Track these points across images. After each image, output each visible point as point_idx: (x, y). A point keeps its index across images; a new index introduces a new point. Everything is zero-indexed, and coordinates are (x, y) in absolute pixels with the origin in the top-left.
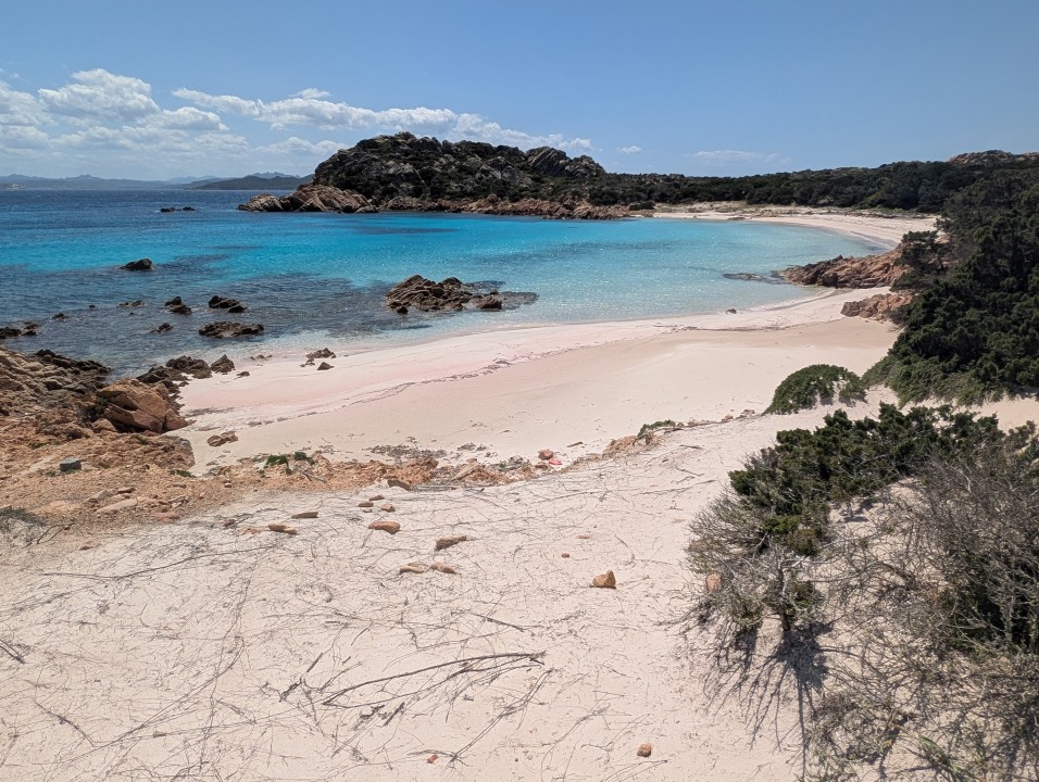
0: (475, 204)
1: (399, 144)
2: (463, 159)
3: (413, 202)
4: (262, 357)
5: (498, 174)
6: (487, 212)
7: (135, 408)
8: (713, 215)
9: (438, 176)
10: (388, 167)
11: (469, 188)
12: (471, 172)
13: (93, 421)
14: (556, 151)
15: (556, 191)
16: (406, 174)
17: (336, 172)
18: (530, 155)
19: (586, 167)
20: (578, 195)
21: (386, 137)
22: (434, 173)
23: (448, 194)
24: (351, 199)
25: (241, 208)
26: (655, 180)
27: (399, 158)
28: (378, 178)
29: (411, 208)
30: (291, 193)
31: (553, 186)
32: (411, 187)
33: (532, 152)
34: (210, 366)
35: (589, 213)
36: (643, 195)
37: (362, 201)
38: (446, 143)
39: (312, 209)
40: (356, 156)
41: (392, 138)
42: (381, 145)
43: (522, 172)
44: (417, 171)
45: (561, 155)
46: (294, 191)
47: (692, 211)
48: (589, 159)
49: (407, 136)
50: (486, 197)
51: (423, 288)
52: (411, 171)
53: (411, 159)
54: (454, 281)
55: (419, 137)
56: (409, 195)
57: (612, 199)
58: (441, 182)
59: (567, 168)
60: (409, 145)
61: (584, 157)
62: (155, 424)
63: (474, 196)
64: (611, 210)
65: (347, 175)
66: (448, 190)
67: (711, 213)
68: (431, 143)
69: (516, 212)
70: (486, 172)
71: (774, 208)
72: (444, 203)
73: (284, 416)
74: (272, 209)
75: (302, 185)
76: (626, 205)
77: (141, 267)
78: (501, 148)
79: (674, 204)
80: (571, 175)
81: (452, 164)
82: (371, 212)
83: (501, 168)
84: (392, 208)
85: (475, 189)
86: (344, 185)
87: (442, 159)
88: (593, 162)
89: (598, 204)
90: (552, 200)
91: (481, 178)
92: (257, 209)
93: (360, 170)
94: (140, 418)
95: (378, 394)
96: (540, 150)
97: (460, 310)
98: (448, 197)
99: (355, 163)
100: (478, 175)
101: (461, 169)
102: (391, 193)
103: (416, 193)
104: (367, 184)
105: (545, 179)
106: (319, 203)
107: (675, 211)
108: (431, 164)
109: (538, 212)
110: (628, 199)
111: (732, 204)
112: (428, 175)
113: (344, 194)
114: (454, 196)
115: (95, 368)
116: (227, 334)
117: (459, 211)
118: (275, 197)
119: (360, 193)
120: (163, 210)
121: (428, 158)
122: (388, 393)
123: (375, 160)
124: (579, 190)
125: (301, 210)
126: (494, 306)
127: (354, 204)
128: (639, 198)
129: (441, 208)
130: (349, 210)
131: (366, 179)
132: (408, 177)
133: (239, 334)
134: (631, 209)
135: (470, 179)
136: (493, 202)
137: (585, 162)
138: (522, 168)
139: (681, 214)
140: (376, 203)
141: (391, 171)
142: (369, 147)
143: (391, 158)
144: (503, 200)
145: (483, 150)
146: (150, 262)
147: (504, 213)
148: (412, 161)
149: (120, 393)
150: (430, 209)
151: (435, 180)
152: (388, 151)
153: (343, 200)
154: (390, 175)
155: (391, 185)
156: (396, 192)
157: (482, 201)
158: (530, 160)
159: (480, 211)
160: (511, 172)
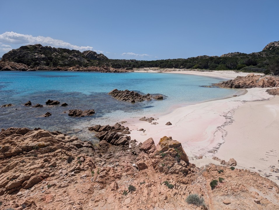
2: (62, 53)
8: (152, 71)
10: (35, 56)
11: (67, 63)
15: (99, 64)
17: (12, 57)
23: (59, 65)
36: (128, 65)
42: (30, 48)
43: (83, 58)
44: (46, 57)
45: (95, 53)
49: (40, 45)
55: (44, 46)
56: (45, 65)
59: (98, 57)
64: (120, 70)
68: (49, 48)
71: (169, 69)
79: (138, 68)
83: (77, 57)
91: (70, 60)
96: (88, 51)
101: (63, 57)
102: (38, 64)
103: (47, 64)
104: (28, 61)
106: (10, 68)
108: (51, 55)
111: (155, 68)
112: (51, 59)
114: (61, 65)
117: (67, 70)
125: (2, 70)
130: (24, 70)
134: (127, 69)
136: (78, 67)
139: (142, 71)
140: (32, 68)
143: (35, 52)
151: (53, 60)
152: (33, 50)
153: (19, 67)
154: (36, 58)
155: (37, 62)
156: (40, 64)
157: (74, 67)
158: (84, 54)
159: (74, 70)
160: (80, 58)
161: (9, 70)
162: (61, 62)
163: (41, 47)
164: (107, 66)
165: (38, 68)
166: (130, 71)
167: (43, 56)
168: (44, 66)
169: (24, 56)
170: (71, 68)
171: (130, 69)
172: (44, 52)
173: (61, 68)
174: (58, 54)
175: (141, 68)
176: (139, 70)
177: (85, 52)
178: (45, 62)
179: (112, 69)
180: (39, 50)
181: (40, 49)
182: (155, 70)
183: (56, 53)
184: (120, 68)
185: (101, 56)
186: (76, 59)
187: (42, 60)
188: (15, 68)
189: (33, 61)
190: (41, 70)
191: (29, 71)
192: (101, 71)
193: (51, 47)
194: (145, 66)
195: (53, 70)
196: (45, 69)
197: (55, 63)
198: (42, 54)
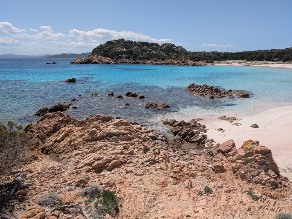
1: (120, 42)
2: (141, 47)
3: (127, 61)
9: (134, 52)
10: (118, 50)
11: (145, 56)
12: (146, 51)
14: (172, 44)
15: (177, 57)
16: (124, 52)
23: (139, 58)
25: (71, 63)
26: (209, 53)
28: (115, 53)
37: (111, 60)
38: (135, 42)
39: (95, 63)
40: (106, 46)
41: (117, 40)
42: (114, 43)
43: (161, 51)
44: (128, 51)
45: (174, 46)
46: (88, 57)
59: (176, 50)
65: (105, 52)
70: (150, 51)
74: (82, 63)
82: (115, 64)
83: (155, 50)
84: (120, 63)
92: (77, 63)
96: (166, 44)
102: (120, 58)
103: (128, 58)
106: (97, 61)
107: (222, 63)
108: (132, 49)
111: (240, 61)
112: (131, 52)
113: (105, 58)
117: (145, 63)
118: (83, 59)
123: (113, 47)
130: (108, 63)
131: (111, 53)
140: (115, 61)
142: (110, 43)
143: (119, 47)
145: (147, 44)
147: (162, 64)
151: (133, 54)
152: (117, 44)
153: (104, 60)
154: (119, 52)
155: (120, 55)
156: (122, 57)
157: (152, 60)
158: (163, 47)
159: (152, 64)
160: (158, 51)
161: (97, 63)
162: (140, 56)
163: (123, 41)
164: (185, 59)
165: (120, 61)
166: (210, 64)
167: (125, 50)
168: (125, 60)
169: (109, 50)
170: (149, 61)
171: (210, 62)
172: (126, 46)
173: (140, 61)
174: (138, 47)
175: (223, 60)
176: (220, 63)
177: (163, 44)
178: (126, 56)
179: (190, 62)
180: (121, 45)
181: (123, 43)
182: (241, 63)
183: (136, 46)
184: (199, 61)
185: (180, 48)
186: (154, 52)
187: (123, 54)
188: (102, 62)
189: (117, 55)
190: (123, 63)
191: (112, 64)
192: (178, 64)
193: (132, 41)
194: (228, 58)
195: (133, 63)
196: (126, 63)
197: (135, 56)
198: (124, 48)
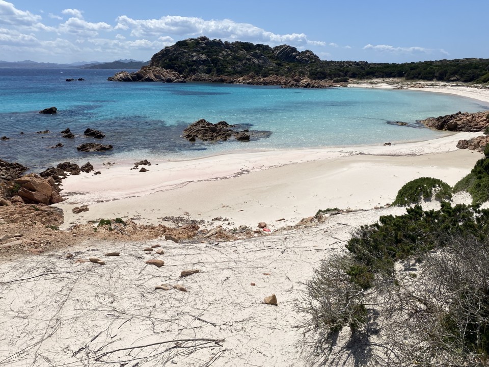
0: (241, 78)
1: (199, 43)
2: (236, 52)
3: (206, 76)
4: (109, 164)
5: (256, 61)
6: (248, 83)
7: (34, 190)
8: (384, 86)
9: (221, 62)
10: (193, 56)
11: (239, 69)
12: (241, 60)
13: (12, 196)
14: (291, 48)
15: (290, 70)
16: (202, 61)
17: (163, 59)
18: (275, 50)
19: (308, 57)
20: (302, 74)
21: (192, 39)
22: (219, 60)
23: (226, 72)
24: (170, 75)
25: (110, 79)
26: (350, 65)
27: (199, 51)
28: (187, 63)
29: (205, 80)
30: (137, 71)
31: (288, 68)
32: (205, 68)
33: (277, 48)
34: (80, 168)
35: (308, 84)
36: (341, 73)
37: (177, 75)
38: (226, 42)
39: (149, 80)
40: (175, 50)
41: (196, 40)
42: (190, 44)
43: (270, 60)
44: (209, 59)
45: (294, 50)
46: (140, 70)
47: (371, 83)
48: (311, 52)
49: (204, 39)
50: (248, 74)
51: (205, 127)
52: (206, 58)
53: (206, 52)
54: (224, 123)
55: (211, 39)
56: (204, 73)
57: (323, 76)
58: (223, 66)
59: (297, 57)
60: (205, 44)
61: (307, 51)
62: (45, 199)
63: (241, 73)
64: (322, 83)
65: (170, 61)
66: (227, 70)
67: (383, 85)
68: (218, 42)
69: (266, 84)
70: (248, 59)
71: (422, 82)
72: (224, 77)
73: (116, 198)
74: (126, 80)
75: (143, 66)
76: (331, 79)
77: (51, 111)
78: (258, 45)
79: (360, 79)
80: (300, 61)
81: (230, 55)
82: (182, 82)
83: (258, 57)
84: (194, 80)
85: (242, 69)
86: (168, 67)
87: (224, 52)
88: (313, 54)
89: (314, 79)
90: (287, 76)
91: (246, 63)
92: (118, 80)
93: (177, 58)
94: (37, 196)
95: (172, 186)
96: (281, 47)
97: (225, 140)
98: (226, 74)
99: (174, 54)
100: (244, 61)
101: (235, 58)
102: (193, 71)
103: (208, 72)
104: (181, 66)
105: (284, 64)
106: (152, 77)
107: (361, 83)
108: (217, 55)
109: (278, 83)
110: (333, 76)
111: (396, 80)
112: (215, 62)
113: (167, 72)
114: (229, 74)
115: (19, 167)
116: (91, 150)
117: (232, 82)
118: (128, 73)
119: (176, 71)
120: (67, 80)
121: (216, 52)
122: (177, 186)
123: (185, 52)
124: (303, 70)
125: (143, 81)
126: (245, 139)
127: (172, 77)
128: (339, 76)
129: (222, 81)
130: (169, 81)
131: (180, 63)
132: (204, 62)
133: (98, 150)
134: (334, 82)
135: (240, 64)
136: (252, 77)
137: (308, 54)
138: (270, 57)
139: (364, 85)
140: (185, 77)
141: (194, 59)
142: (182, 45)
143: (195, 51)
144: (258, 76)
145: (248, 47)
146: (56, 109)
147: (259, 83)
148: (207, 53)
149: (27, 181)
150: (215, 81)
151: (219, 64)
152: (193, 47)
155: (194, 67)
156: (197, 71)
157: (246, 77)
158: (275, 52)
162: (230, 68)
163: (206, 41)
165: (193, 77)
166: (339, 85)
167: (204, 57)
168: (203, 75)
171: (342, 81)
172: (209, 50)
175: (367, 78)
176: (358, 83)
179: (304, 80)
180: (201, 47)
181: (203, 45)
182: (393, 83)
183: (226, 51)
187: (201, 65)
189: (189, 66)
193: (221, 41)
195: (213, 82)
196: (203, 80)
197: (219, 69)
198: (202, 54)
